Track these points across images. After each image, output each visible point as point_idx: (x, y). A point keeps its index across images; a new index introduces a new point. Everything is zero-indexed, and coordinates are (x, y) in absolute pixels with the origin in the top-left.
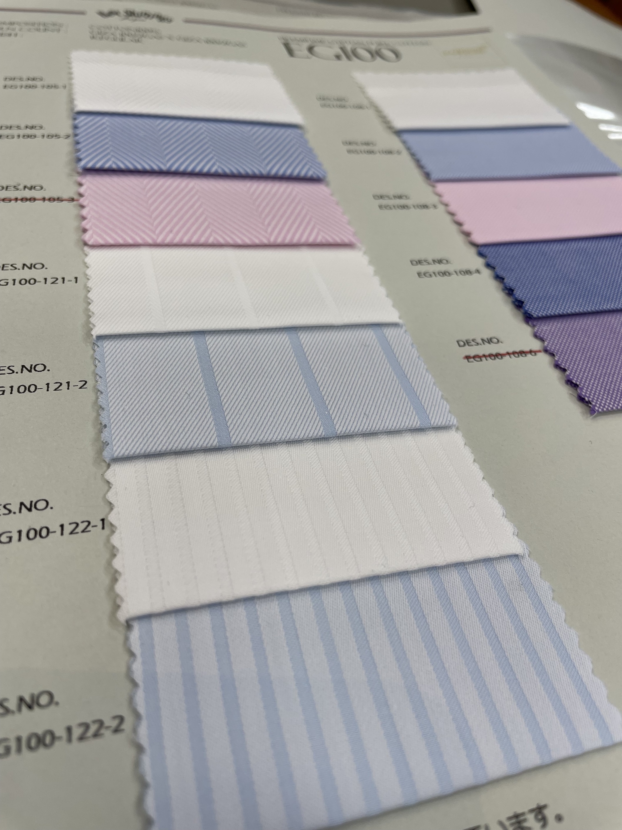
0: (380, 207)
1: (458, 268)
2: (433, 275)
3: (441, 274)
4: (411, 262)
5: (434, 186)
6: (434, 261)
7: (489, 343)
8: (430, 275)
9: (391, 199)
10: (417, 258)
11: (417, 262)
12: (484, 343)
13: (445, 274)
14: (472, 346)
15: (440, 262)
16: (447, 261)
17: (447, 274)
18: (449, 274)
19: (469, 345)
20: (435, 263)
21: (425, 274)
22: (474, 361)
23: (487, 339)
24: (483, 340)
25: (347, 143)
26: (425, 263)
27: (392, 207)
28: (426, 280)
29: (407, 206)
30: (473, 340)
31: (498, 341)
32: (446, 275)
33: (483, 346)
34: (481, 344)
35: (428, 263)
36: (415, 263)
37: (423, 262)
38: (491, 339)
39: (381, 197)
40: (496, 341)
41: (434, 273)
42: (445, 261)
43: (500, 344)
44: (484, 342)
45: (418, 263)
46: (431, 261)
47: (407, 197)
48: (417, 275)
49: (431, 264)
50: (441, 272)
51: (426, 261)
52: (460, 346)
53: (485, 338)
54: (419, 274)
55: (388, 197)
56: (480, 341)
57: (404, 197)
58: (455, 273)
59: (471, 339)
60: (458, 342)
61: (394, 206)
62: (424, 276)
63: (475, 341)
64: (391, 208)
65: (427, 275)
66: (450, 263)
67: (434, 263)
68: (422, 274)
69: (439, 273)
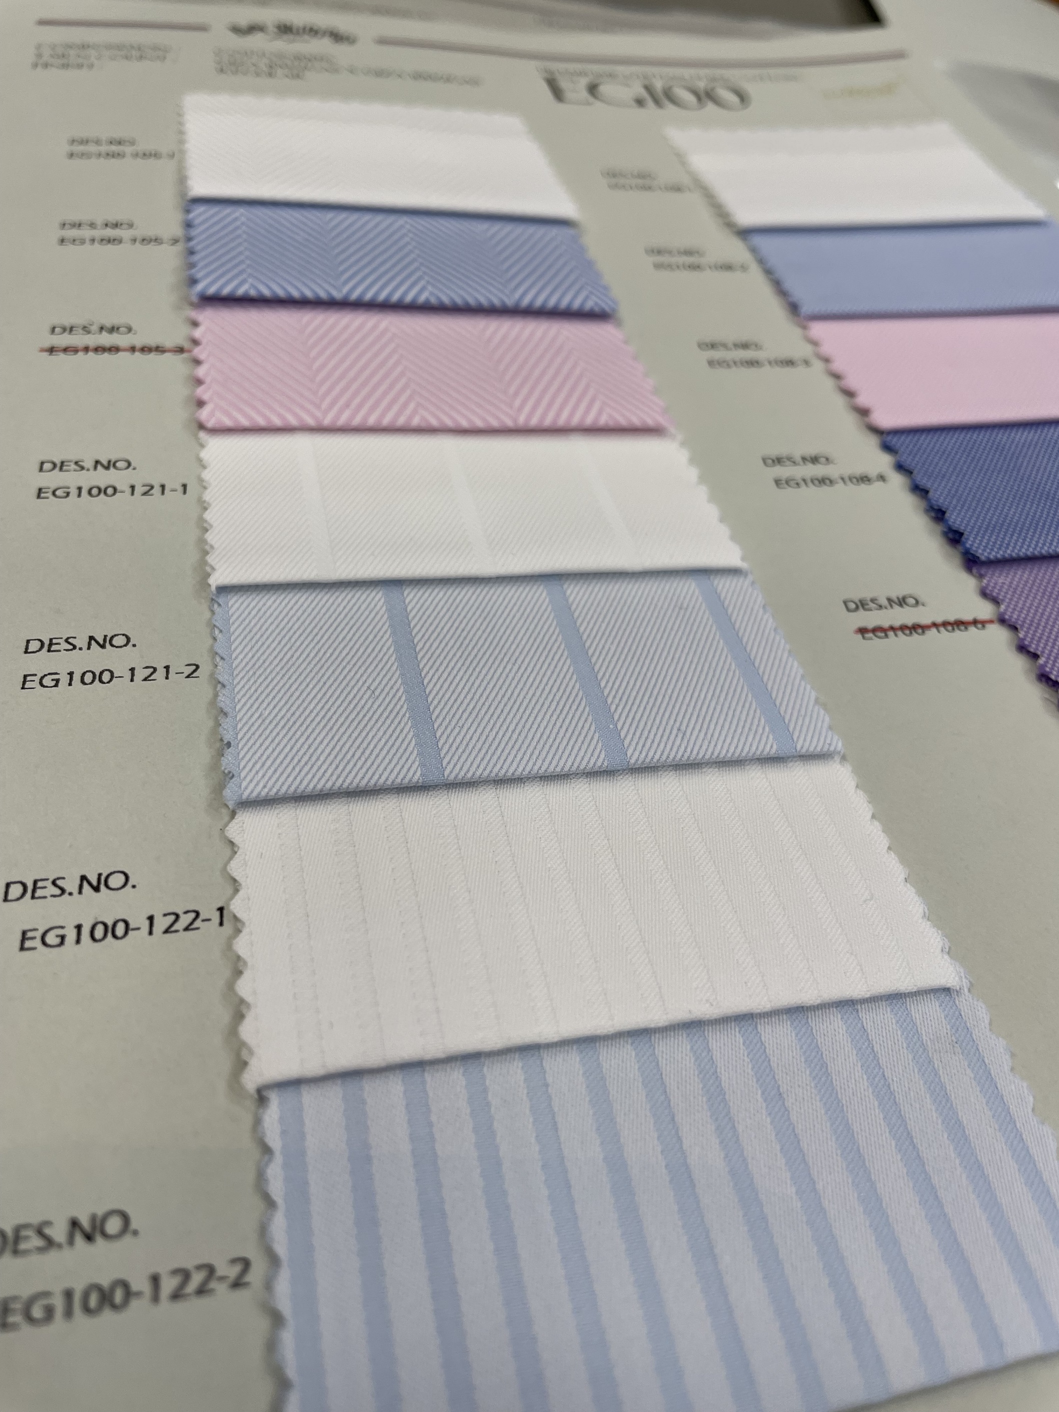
0: (711, 363)
1: (847, 471)
2: (802, 483)
3: (816, 482)
4: (764, 460)
5: (804, 328)
6: (804, 459)
7: (901, 605)
8: (797, 484)
9: (731, 349)
10: (774, 452)
11: (773, 461)
12: (891, 606)
13: (823, 481)
14: (870, 610)
15: (815, 460)
16: (827, 459)
17: (828, 482)
18: (831, 482)
19: (865, 609)
20: (807, 463)
21: (787, 482)
22: (874, 637)
23: (898, 598)
24: (890, 600)
25: (653, 251)
26: (788, 463)
27: (731, 363)
28: (789, 491)
29: (757, 362)
30: (873, 600)
31: (917, 602)
32: (825, 483)
33: (890, 611)
34: (886, 608)
35: (794, 462)
36: (770, 462)
37: (785, 460)
38: (904, 598)
39: (713, 346)
40: (913, 602)
41: (804, 480)
42: (823, 460)
43: (920, 607)
44: (893, 604)
45: (776, 461)
46: (798, 459)
47: (757, 346)
48: (773, 483)
49: (799, 464)
50: (817, 479)
51: (789, 459)
52: (848, 610)
53: (894, 596)
54: (778, 482)
55: (725, 346)
56: (884, 602)
57: (753, 347)
58: (840, 481)
59: (869, 599)
60: (845, 603)
61: (735, 363)
62: (786, 486)
63: (876, 602)
64: (729, 366)
65: (792, 483)
66: (832, 462)
67: (804, 462)
68: (784, 482)
69: (812, 481)
